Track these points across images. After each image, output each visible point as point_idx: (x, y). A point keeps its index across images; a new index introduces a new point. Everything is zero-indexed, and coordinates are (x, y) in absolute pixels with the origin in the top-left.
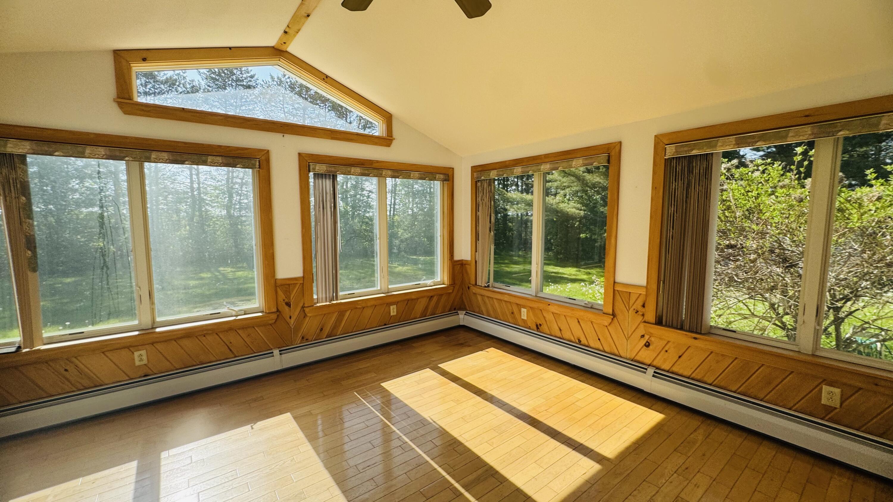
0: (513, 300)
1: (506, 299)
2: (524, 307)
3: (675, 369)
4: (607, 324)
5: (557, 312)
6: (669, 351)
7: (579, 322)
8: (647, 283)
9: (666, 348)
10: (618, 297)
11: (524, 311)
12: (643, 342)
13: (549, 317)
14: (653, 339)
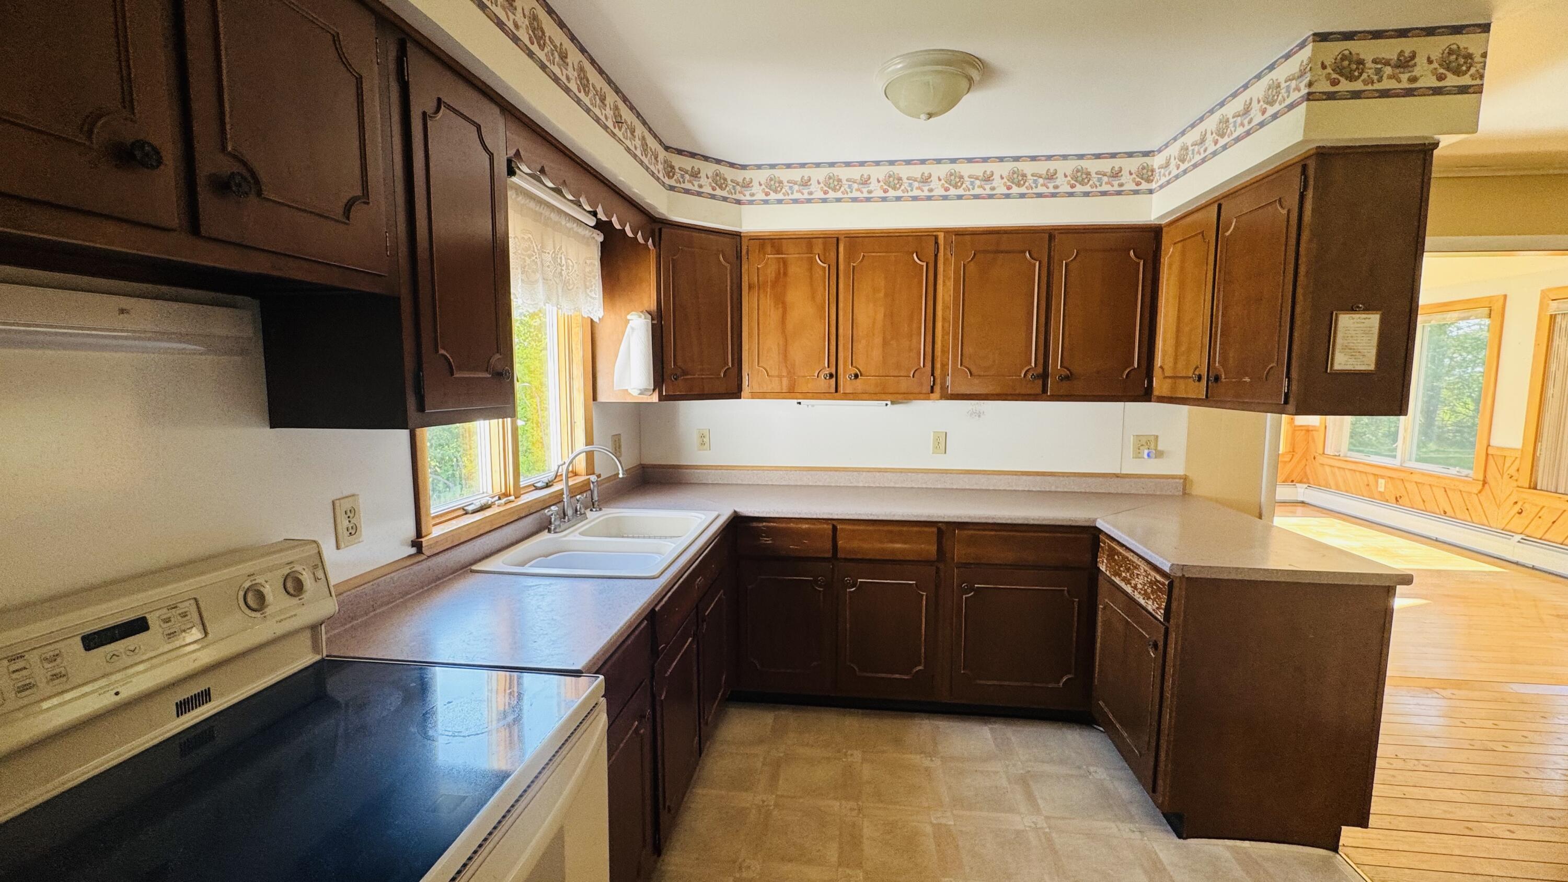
0: (1368, 469)
1: (1361, 469)
2: (1382, 477)
3: (1547, 537)
4: (1477, 492)
5: (1420, 481)
6: (1542, 517)
7: (1446, 491)
8: (1523, 446)
9: (1540, 515)
10: (1491, 461)
11: (1382, 482)
12: (1517, 508)
13: (1411, 487)
14: (1526, 505)
